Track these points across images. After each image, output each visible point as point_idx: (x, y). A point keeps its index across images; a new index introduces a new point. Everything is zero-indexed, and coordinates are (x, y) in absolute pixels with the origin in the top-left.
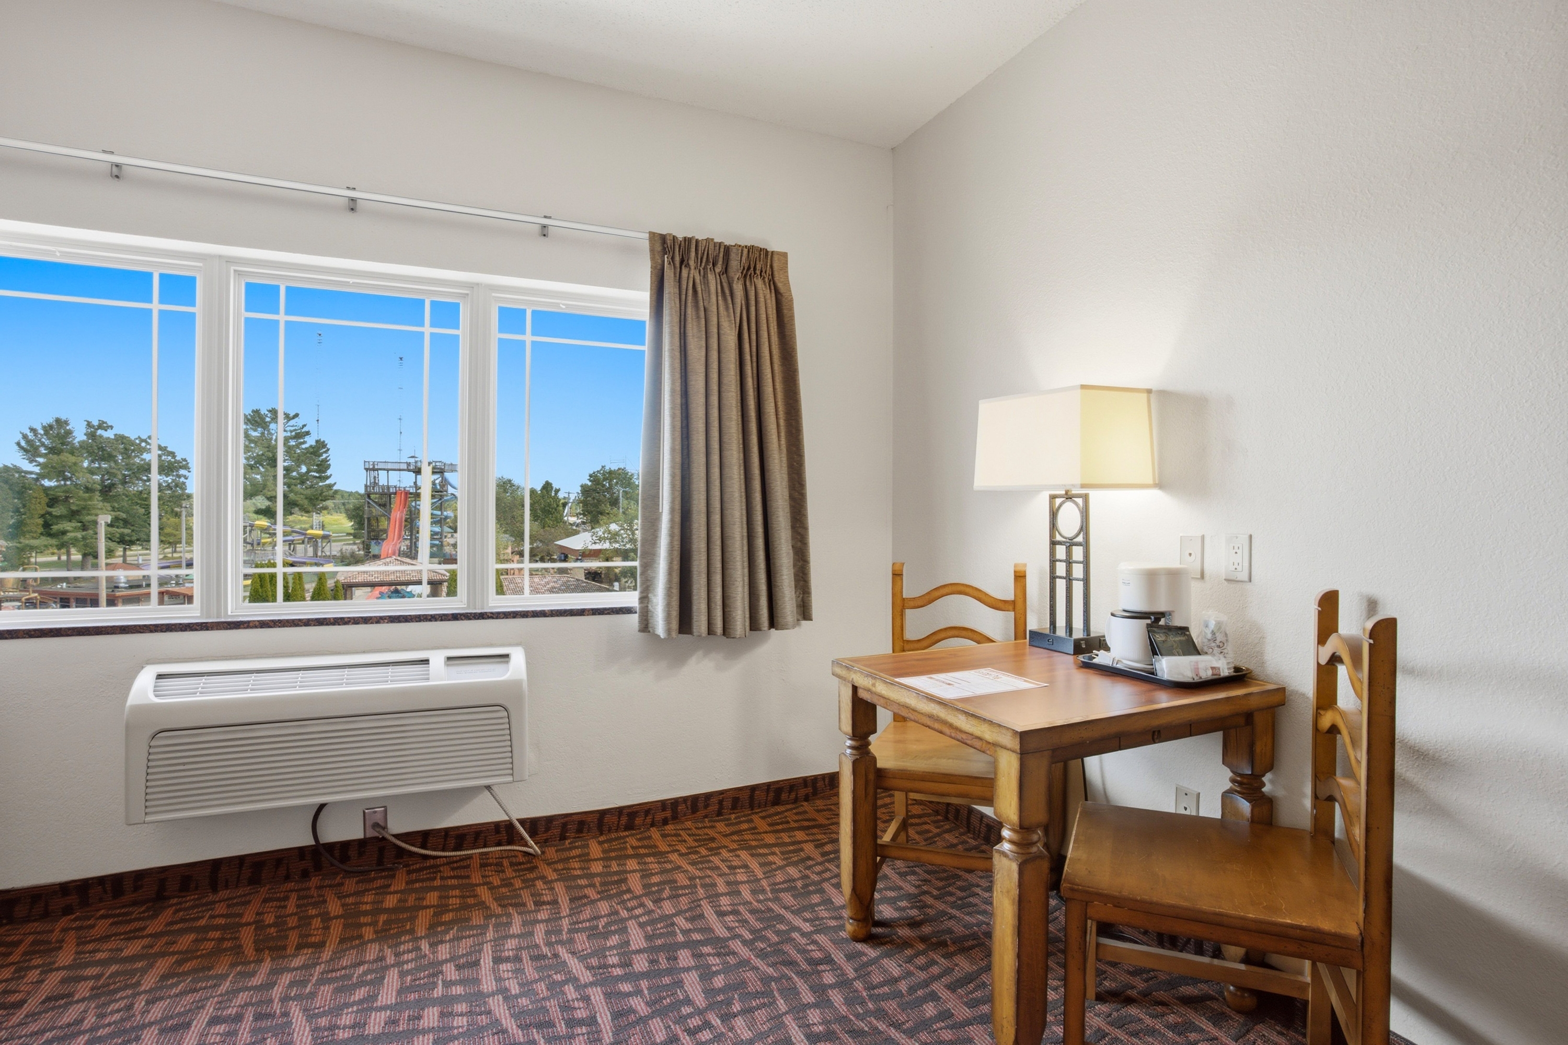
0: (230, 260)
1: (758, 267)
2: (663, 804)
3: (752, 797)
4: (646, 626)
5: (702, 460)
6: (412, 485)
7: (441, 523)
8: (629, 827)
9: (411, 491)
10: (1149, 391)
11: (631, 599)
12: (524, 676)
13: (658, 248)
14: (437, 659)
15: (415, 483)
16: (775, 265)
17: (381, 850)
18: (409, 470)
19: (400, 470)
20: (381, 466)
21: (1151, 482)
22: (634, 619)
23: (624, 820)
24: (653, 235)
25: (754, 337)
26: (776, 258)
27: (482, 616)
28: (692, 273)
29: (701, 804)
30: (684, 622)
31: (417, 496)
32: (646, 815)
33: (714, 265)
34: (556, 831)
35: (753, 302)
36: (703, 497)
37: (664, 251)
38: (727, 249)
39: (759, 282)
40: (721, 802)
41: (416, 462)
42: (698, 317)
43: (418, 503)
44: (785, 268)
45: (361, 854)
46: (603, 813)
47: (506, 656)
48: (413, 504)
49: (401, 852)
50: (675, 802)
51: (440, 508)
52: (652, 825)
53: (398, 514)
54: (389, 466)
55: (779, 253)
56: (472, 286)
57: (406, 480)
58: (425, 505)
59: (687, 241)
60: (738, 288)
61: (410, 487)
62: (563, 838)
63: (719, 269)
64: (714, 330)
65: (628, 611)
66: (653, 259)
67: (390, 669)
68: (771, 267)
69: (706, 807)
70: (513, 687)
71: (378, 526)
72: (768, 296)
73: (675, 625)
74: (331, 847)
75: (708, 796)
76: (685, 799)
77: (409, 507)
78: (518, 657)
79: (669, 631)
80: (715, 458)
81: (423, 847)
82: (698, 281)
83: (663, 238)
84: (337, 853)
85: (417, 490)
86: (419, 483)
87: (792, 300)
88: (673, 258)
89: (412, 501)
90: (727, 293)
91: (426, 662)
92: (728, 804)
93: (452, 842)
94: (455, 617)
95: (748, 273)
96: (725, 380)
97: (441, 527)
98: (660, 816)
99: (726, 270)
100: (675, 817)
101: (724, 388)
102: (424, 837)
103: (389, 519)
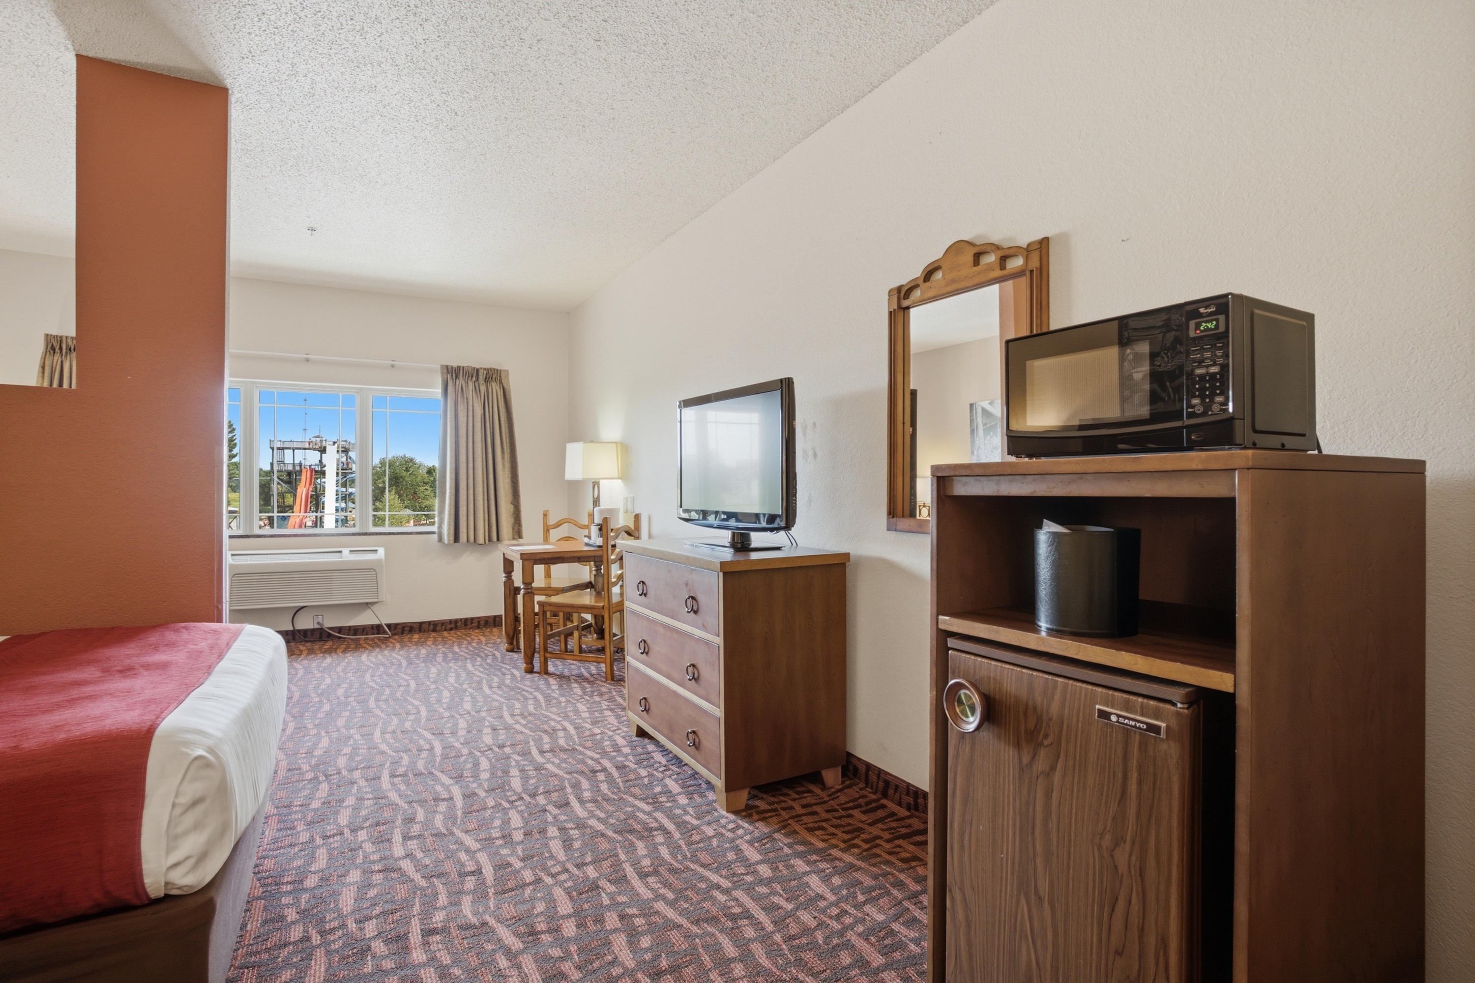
0: (254, 383)
1: (494, 377)
2: (451, 621)
3: (494, 620)
4: (440, 539)
5: (465, 466)
6: (318, 462)
7: (345, 500)
8: (434, 630)
9: (317, 469)
10: (616, 443)
11: (434, 528)
12: (383, 558)
13: (445, 371)
14: (346, 551)
15: (321, 461)
16: (502, 376)
17: (321, 633)
18: (315, 449)
19: (305, 449)
20: (287, 445)
21: (617, 476)
22: (435, 536)
23: (431, 627)
24: (442, 366)
25: (491, 410)
26: (502, 372)
27: (365, 534)
28: (461, 381)
29: (469, 623)
30: (456, 539)
31: (323, 473)
32: (442, 626)
33: (472, 377)
34: (400, 630)
35: (490, 394)
36: (465, 482)
37: (448, 372)
38: (478, 370)
39: (494, 384)
40: (479, 622)
41: (321, 441)
42: (464, 402)
43: (323, 480)
44: (507, 377)
45: (312, 635)
46: (421, 624)
47: (376, 550)
48: (319, 481)
49: (329, 635)
50: (456, 621)
51: (344, 485)
52: (445, 630)
53: (303, 490)
54: (295, 445)
55: (504, 370)
56: (360, 389)
57: (312, 458)
58: (330, 483)
59: (459, 367)
60: (483, 388)
61: (316, 465)
62: (402, 633)
63: (474, 379)
64: (470, 408)
65: (433, 533)
66: (442, 377)
67: (326, 554)
68: (500, 376)
69: (471, 624)
70: (379, 562)
71: (284, 502)
72: (498, 390)
73: (452, 538)
74: (299, 631)
75: (472, 619)
76: (461, 620)
77: (315, 484)
78: (381, 551)
79: (449, 540)
80: (471, 465)
81: (339, 633)
82: (464, 385)
83: (447, 366)
84: (302, 633)
85: (321, 468)
86: (324, 461)
87: (510, 392)
88: (452, 375)
89: (317, 479)
90: (477, 390)
91: (341, 552)
92: (482, 623)
93: (352, 632)
94: (354, 534)
95: (487, 380)
96: (476, 430)
97: (346, 503)
98: (449, 627)
99: (477, 379)
100: (456, 628)
101: (475, 434)
102: (340, 630)
103: (295, 496)
